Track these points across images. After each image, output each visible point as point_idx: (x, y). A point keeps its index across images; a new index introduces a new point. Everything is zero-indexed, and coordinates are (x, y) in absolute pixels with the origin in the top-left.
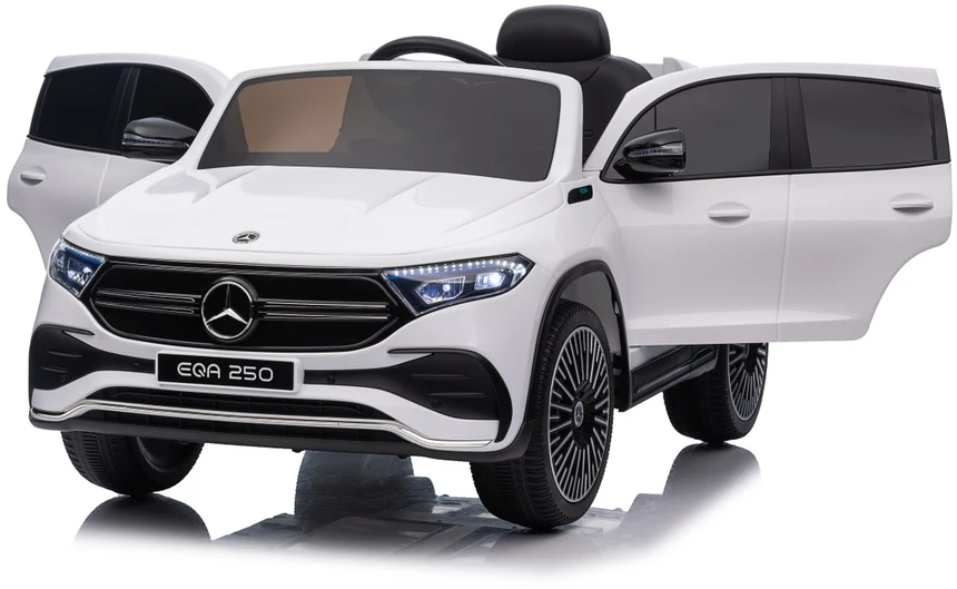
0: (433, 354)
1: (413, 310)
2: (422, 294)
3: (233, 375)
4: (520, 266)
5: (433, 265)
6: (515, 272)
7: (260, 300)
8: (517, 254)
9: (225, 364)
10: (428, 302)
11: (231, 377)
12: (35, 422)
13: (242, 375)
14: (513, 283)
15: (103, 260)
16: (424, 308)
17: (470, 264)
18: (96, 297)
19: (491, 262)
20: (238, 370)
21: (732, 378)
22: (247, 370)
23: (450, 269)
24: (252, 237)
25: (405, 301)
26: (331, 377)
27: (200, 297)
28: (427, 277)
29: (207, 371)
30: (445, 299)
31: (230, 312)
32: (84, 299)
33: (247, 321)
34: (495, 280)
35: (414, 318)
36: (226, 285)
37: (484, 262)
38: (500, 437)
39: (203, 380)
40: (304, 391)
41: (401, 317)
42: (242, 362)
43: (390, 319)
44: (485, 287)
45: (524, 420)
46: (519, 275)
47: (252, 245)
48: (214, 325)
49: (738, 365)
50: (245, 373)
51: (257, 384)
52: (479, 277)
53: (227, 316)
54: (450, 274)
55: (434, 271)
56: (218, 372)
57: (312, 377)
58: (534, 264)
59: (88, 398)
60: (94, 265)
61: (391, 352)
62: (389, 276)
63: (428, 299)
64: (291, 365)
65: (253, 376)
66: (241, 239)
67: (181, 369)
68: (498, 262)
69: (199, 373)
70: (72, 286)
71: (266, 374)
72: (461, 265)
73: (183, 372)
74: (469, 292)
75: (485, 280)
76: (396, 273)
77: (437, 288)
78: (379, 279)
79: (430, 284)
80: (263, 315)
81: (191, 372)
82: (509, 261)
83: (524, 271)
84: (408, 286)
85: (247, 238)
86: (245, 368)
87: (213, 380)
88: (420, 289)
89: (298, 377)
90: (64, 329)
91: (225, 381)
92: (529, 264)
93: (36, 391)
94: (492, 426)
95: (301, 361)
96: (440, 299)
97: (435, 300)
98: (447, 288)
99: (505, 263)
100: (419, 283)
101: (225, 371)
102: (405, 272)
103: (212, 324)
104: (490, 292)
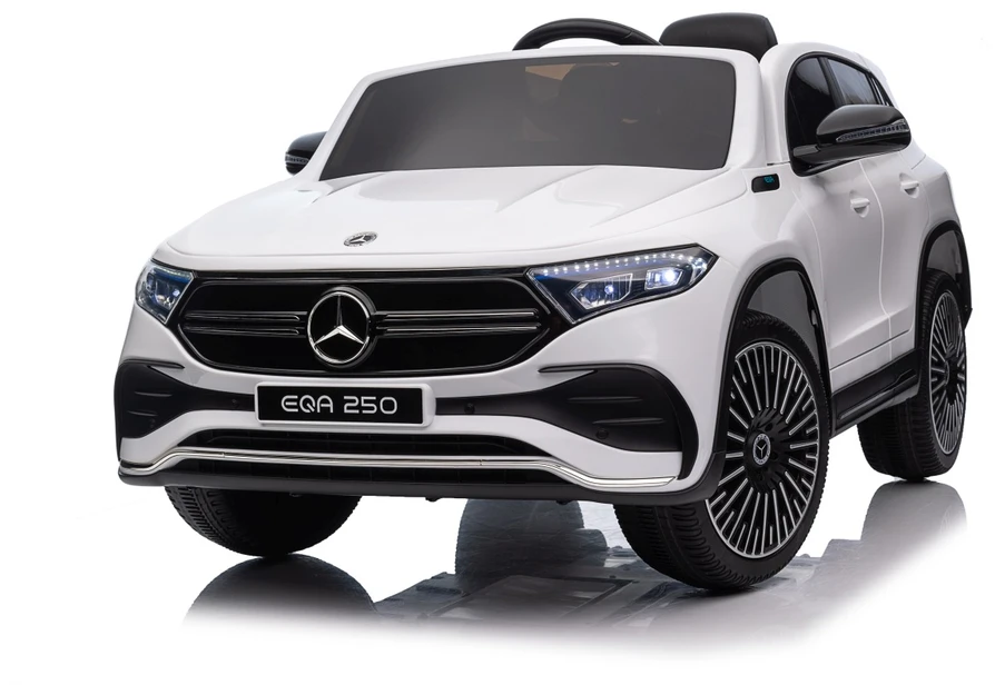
0: (596, 370)
1: (568, 317)
2: (579, 298)
3: (349, 408)
4: (700, 260)
5: (590, 260)
6: (694, 267)
7: (378, 313)
8: (696, 245)
9: (337, 394)
10: (587, 307)
11: (346, 411)
12: (124, 477)
13: (359, 407)
14: (693, 279)
15: (191, 277)
16: (581, 314)
17: (637, 259)
18: (184, 322)
19: (664, 255)
20: (354, 401)
21: (935, 408)
22: (366, 401)
23: (613, 265)
24: (368, 238)
25: (558, 306)
26: (470, 405)
27: (305, 313)
28: (584, 275)
29: (317, 405)
30: (608, 302)
31: (342, 330)
32: (171, 326)
33: (363, 339)
34: (670, 277)
35: (569, 326)
36: (337, 297)
37: (655, 256)
38: (684, 473)
39: (313, 416)
40: (439, 424)
41: (554, 326)
42: (359, 392)
43: (541, 329)
44: (656, 287)
45: (713, 451)
46: (699, 271)
47: (367, 247)
48: (324, 347)
49: (939, 393)
50: (363, 405)
51: (379, 417)
52: (649, 276)
53: (339, 335)
54: (614, 270)
55: (593, 267)
56: (331, 405)
57: (446, 406)
58: (717, 257)
59: (180, 444)
60: (180, 284)
61: (544, 370)
62: (536, 275)
63: (585, 303)
64: (418, 393)
65: (372, 408)
66: (354, 241)
67: (286, 403)
68: (673, 256)
69: (308, 408)
70: (158, 311)
71: (388, 405)
72: (626, 260)
73: (288, 407)
74: (638, 293)
75: (657, 278)
76: (546, 272)
77: (597, 290)
78: (525, 280)
79: (590, 284)
80: (382, 332)
81: (298, 407)
82: (686, 254)
83: (705, 266)
84: (562, 288)
85: (361, 240)
86: (363, 398)
87: (324, 415)
88: (575, 291)
89: (428, 406)
90: (150, 363)
91: (339, 416)
92: (710, 258)
93: (124, 440)
94: (673, 459)
95: (429, 386)
96: (602, 303)
97: (595, 304)
98: (611, 289)
99: (681, 257)
100: (574, 284)
101: (339, 403)
102: (556, 270)
103: (321, 346)
104: (664, 292)
